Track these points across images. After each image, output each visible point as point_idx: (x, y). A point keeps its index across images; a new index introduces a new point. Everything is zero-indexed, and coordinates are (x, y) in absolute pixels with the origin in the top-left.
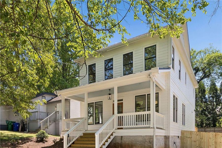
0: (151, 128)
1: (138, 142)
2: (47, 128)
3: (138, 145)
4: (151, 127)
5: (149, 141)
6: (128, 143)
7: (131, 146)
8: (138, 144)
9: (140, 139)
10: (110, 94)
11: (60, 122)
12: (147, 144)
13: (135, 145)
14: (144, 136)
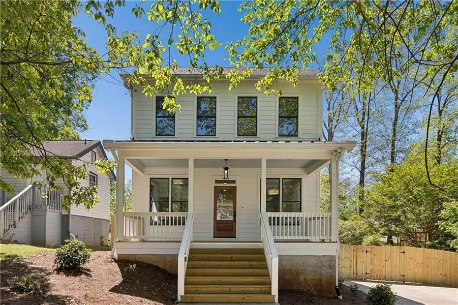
0: (334, 242)
1: (310, 267)
2: (13, 225)
3: (310, 272)
4: (332, 241)
5: (329, 266)
6: (289, 269)
7: (296, 274)
8: (310, 270)
9: (314, 261)
10: (226, 169)
11: (48, 213)
12: (325, 271)
13: (303, 273)
14: (320, 256)
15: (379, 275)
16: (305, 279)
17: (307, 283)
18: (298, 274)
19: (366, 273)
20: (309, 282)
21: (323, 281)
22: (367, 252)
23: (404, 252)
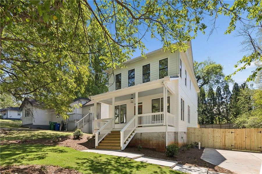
0: (164, 126)
1: (154, 138)
2: (82, 127)
3: (154, 140)
5: (163, 137)
9: (156, 135)
10: (132, 98)
11: (93, 122)
12: (161, 139)
13: (151, 140)
14: (158, 133)
15: (241, 147)
16: (152, 143)
17: (153, 145)
18: (149, 141)
19: (232, 146)
20: (154, 145)
21: (160, 144)
22: (232, 133)
23: (261, 132)
